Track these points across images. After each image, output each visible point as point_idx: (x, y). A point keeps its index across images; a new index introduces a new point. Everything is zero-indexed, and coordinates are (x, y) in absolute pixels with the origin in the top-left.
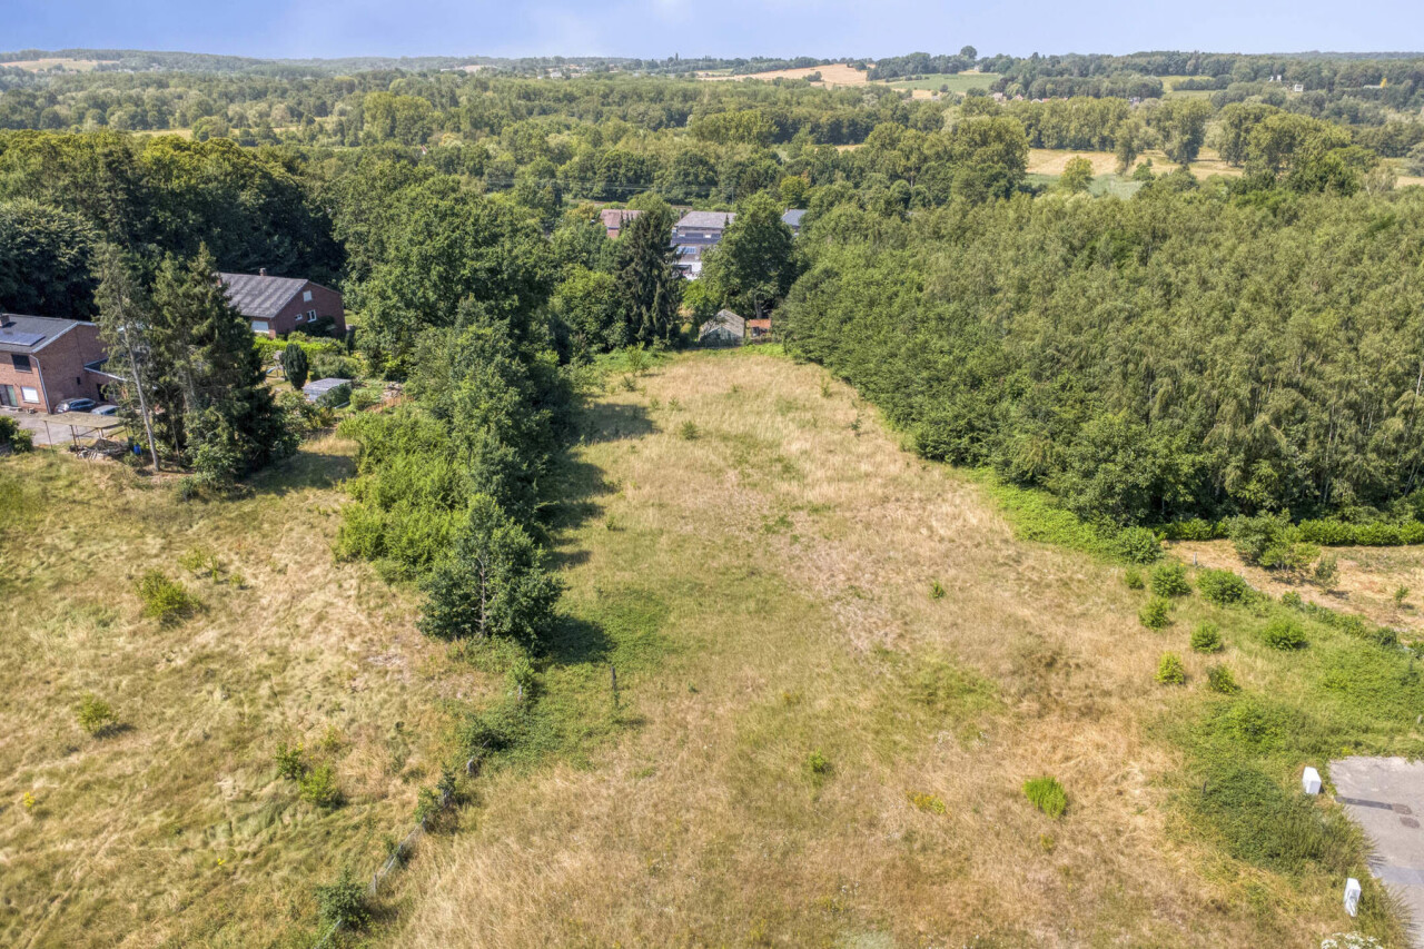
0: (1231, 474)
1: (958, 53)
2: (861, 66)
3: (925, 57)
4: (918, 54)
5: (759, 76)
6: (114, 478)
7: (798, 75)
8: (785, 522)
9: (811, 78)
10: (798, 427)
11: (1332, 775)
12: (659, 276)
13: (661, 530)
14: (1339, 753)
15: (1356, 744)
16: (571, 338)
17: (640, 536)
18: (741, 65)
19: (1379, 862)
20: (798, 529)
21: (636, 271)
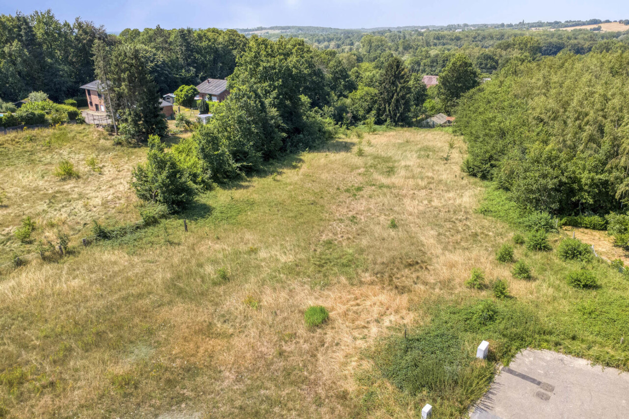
2: (627, 22)
5: (564, 29)
6: (100, 135)
7: (589, 27)
8: (359, 189)
9: (595, 29)
10: (419, 157)
11: (518, 355)
12: (396, 90)
13: (296, 184)
14: (539, 345)
15: (557, 344)
16: (344, 114)
17: (284, 184)
18: (557, 24)
19: (485, 409)
20: (362, 193)
21: (385, 87)
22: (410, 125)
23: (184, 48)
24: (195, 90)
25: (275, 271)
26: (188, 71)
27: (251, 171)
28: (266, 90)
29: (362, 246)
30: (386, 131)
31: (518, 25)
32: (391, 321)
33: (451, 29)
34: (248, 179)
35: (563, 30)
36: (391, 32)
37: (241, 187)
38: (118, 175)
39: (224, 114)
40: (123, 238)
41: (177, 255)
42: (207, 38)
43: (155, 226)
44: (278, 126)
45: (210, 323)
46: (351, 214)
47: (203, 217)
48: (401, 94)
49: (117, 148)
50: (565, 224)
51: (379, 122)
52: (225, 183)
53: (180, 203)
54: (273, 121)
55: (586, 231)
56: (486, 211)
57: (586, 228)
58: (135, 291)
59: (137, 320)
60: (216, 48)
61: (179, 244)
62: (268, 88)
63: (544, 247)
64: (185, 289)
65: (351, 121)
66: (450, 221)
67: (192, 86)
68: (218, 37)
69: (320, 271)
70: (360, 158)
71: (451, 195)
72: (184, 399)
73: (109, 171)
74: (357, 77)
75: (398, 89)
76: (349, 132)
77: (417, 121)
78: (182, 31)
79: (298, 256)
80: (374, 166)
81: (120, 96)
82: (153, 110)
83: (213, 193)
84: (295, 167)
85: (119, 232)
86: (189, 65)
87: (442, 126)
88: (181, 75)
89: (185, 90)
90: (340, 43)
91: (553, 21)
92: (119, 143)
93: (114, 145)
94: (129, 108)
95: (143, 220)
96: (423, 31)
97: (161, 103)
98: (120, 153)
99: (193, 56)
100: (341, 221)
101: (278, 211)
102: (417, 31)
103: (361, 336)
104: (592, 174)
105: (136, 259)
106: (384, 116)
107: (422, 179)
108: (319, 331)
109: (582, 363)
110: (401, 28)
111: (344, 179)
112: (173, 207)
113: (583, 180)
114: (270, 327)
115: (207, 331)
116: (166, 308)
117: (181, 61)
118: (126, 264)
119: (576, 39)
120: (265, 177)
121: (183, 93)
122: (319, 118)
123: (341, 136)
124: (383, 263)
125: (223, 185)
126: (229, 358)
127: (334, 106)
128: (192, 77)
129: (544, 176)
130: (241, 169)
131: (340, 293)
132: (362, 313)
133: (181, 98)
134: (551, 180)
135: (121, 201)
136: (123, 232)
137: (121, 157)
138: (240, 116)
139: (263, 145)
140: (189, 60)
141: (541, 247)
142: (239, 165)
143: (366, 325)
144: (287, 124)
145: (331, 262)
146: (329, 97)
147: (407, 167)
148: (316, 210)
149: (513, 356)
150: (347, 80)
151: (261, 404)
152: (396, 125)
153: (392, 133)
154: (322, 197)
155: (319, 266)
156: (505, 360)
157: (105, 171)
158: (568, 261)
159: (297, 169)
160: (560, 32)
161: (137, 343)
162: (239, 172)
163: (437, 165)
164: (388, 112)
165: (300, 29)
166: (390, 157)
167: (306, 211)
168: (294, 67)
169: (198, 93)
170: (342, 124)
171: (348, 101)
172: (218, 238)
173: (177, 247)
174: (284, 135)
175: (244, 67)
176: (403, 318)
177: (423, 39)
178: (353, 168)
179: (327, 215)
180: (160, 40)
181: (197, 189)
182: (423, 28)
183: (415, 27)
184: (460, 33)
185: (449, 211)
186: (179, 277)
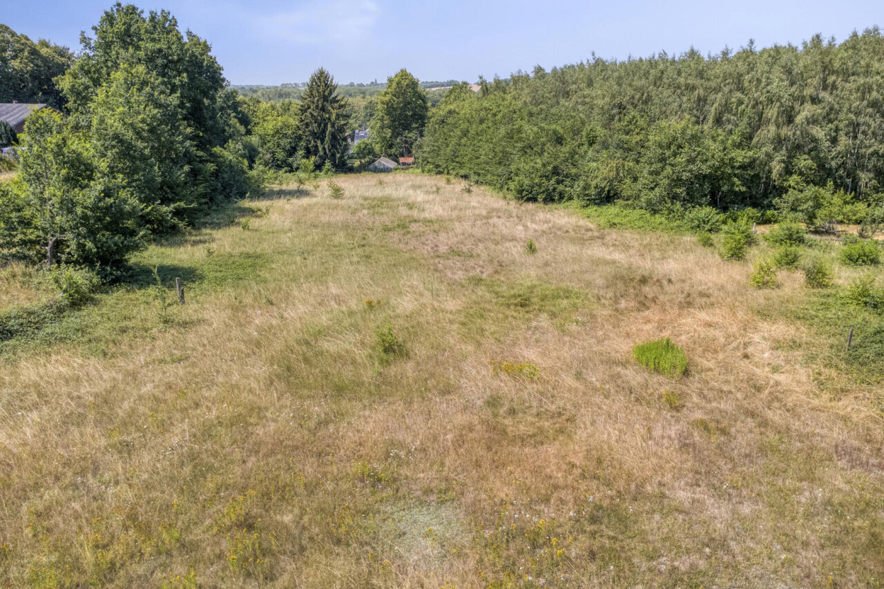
0: (777, 167)
12: (329, 119)
16: (261, 156)
21: (311, 115)
48: (337, 125)
75: (333, 118)
77: (361, 165)
136: (34, 319)
152: (336, 172)
155: (522, 305)
164: (321, 153)
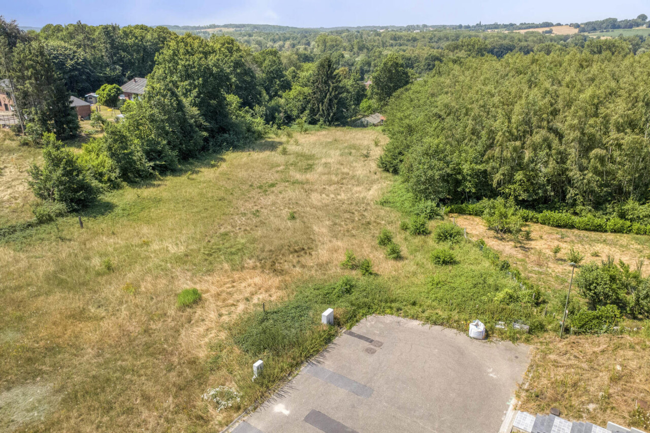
1: (635, 18)
2: (577, 26)
3: (615, 20)
4: (610, 19)
5: (518, 31)
6: (5, 135)
7: (540, 30)
8: (273, 185)
9: (547, 32)
10: (341, 155)
11: (363, 321)
12: (329, 91)
13: (210, 181)
14: (383, 312)
15: (399, 309)
16: (277, 114)
17: (198, 182)
18: (511, 26)
19: (317, 364)
20: (274, 189)
21: (317, 87)
22: (344, 124)
23: (108, 46)
24: (118, 89)
25: (163, 261)
26: (114, 69)
27: (166, 170)
28: (186, 89)
29: (256, 237)
30: (318, 130)
31: (475, 27)
32: (259, 299)
33: (409, 30)
34: (162, 178)
35: (516, 33)
36: (349, 31)
37: (154, 185)
38: (19, 176)
39: (135, 112)
40: (11, 236)
41: (65, 251)
42: (133, 36)
43: (48, 224)
44: (200, 126)
45: (84, 309)
46: (256, 208)
47: (103, 214)
48: (333, 94)
49: (23, 149)
50: (451, 211)
51: (313, 122)
52: (136, 182)
53: (79, 201)
54: (193, 121)
55: (469, 217)
56: (385, 202)
57: (470, 214)
58: (13, 284)
59: (9, 309)
60: (144, 46)
61: (70, 240)
62: (188, 87)
63: (423, 231)
64: (66, 280)
65: (284, 121)
66: (349, 212)
67: (114, 85)
68: (146, 34)
69: (206, 260)
70: (283, 156)
71: (359, 189)
72: (41, 373)
73: (11, 172)
74: (294, 77)
75: (331, 89)
76: (279, 131)
77: (351, 121)
78: (106, 28)
79: (190, 247)
80: (294, 164)
81: (26, 94)
82: (63, 109)
83: (121, 191)
84: (213, 166)
85: (7, 230)
86: (114, 63)
87: (375, 125)
88: (105, 74)
89: (107, 89)
90: (295, 42)
91: (508, 24)
92: (26, 144)
93: (20, 146)
94: (35, 106)
95: (35, 218)
96: (381, 31)
97: (71, 102)
98: (26, 154)
99: (118, 53)
100: (244, 214)
101: (184, 207)
102: (375, 31)
103: (227, 313)
104: (473, 165)
105: (22, 255)
106: (317, 116)
107: (337, 175)
108: (188, 310)
109: (415, 323)
110: (361, 28)
111: (260, 177)
112: (72, 205)
113: (465, 171)
114: (143, 309)
115: (80, 315)
116: (42, 298)
117: (106, 59)
118: (10, 260)
119: (526, 41)
120: (180, 176)
121: (105, 92)
122: (248, 117)
123: (273, 136)
124: (271, 251)
125: (133, 183)
126: (95, 337)
127: (265, 106)
128: (119, 76)
129: (431, 168)
130: (154, 168)
131: (220, 277)
132: (235, 294)
133: (103, 97)
134: (437, 171)
135: (17, 201)
136: (13, 230)
137: (25, 158)
138: (152, 115)
139: (181, 144)
140: (115, 58)
141: (421, 231)
142: (152, 164)
143: (235, 303)
144: (210, 123)
145: (220, 251)
146: (261, 97)
147: (326, 165)
148: (222, 205)
149: (357, 321)
150: (282, 79)
151: (114, 373)
152: (330, 125)
153: (324, 132)
154: (232, 194)
155: (208, 255)
156: (349, 325)
157: (6, 172)
158: (441, 243)
159: (216, 168)
160: (512, 35)
161: (5, 330)
162: (152, 171)
163: (356, 162)
164: (321, 112)
165: (255, 27)
166: (314, 155)
167: (211, 207)
168: (215, 65)
169: (122, 93)
170: (273, 124)
171: (282, 101)
172: (113, 233)
173: (68, 242)
174: (205, 134)
175: (163, 66)
176: (270, 296)
177: (378, 40)
178: (272, 166)
179: (232, 209)
180: (81, 37)
181: (102, 188)
182: (382, 28)
183: (375, 27)
184: (417, 34)
185: (351, 203)
186: (62, 270)
